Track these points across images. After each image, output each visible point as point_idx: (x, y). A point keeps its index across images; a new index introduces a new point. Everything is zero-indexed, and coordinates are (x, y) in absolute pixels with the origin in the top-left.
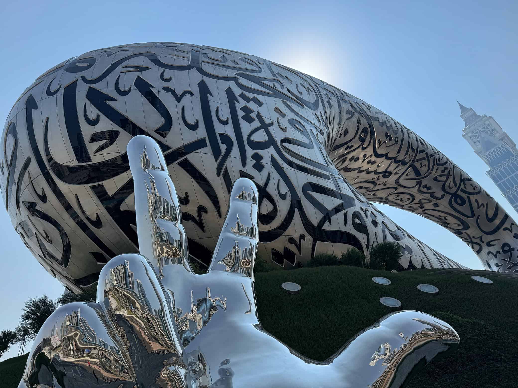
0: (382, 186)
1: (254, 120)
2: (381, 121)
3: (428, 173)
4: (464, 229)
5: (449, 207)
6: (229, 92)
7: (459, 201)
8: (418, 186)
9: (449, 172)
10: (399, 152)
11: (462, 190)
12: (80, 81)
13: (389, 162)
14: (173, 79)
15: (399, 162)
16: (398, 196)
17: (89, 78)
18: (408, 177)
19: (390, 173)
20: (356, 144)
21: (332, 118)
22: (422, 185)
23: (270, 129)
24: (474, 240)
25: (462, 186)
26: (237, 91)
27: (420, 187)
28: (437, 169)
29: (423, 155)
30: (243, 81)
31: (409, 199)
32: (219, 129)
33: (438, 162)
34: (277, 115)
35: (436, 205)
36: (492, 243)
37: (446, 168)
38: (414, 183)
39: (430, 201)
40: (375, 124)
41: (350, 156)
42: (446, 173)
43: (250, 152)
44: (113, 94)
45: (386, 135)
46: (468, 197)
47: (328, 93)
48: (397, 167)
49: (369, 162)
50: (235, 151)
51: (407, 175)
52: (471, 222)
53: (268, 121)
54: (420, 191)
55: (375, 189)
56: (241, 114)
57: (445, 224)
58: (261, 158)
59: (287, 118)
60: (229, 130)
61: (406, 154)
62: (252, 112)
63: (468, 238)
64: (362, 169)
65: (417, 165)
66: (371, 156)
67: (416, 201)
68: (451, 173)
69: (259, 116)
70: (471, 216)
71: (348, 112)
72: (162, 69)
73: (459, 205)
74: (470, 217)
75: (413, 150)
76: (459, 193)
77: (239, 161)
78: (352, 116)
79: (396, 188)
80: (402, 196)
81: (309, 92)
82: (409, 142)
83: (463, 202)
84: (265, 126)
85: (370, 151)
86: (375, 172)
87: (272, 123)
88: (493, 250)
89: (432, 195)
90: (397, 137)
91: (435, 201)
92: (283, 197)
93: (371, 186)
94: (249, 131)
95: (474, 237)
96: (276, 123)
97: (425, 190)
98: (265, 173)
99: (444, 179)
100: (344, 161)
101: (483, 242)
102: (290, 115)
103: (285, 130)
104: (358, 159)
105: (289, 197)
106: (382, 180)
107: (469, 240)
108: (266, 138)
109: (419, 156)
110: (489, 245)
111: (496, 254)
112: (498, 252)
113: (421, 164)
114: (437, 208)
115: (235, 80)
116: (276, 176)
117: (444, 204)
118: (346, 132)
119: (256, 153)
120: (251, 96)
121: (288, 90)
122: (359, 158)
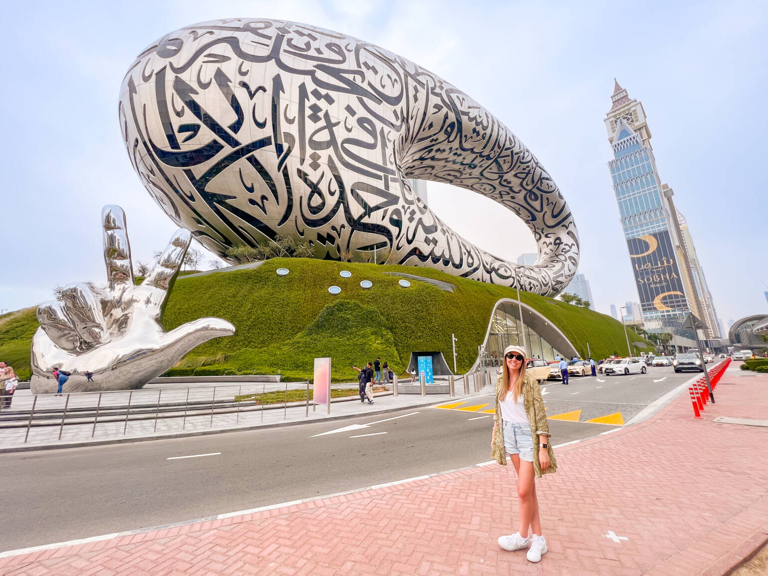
0: (467, 176)
1: (320, 119)
2: (472, 116)
3: (509, 170)
4: (532, 220)
5: (523, 200)
6: (302, 88)
7: (533, 197)
8: (499, 180)
9: (530, 171)
10: (484, 148)
11: (538, 188)
12: (168, 70)
13: (475, 155)
14: (249, 72)
15: (484, 156)
16: (482, 185)
17: (176, 66)
18: (491, 171)
19: (475, 167)
20: (442, 136)
21: (415, 113)
22: (504, 179)
23: (334, 128)
24: (537, 230)
25: (539, 185)
26: (311, 86)
27: (501, 180)
28: (519, 166)
29: (509, 152)
30: (321, 75)
31: (491, 190)
32: (284, 127)
33: (522, 160)
34: (347, 114)
35: (513, 198)
36: (549, 236)
37: (528, 167)
38: (496, 176)
39: (509, 194)
40: (464, 118)
41: (435, 148)
42: (526, 171)
43: (309, 151)
44: (195, 86)
45: (474, 130)
46: (542, 195)
47: (418, 86)
48: (481, 161)
49: (455, 154)
50: (296, 151)
51: (490, 169)
52: (539, 216)
53: (333, 121)
54: (500, 183)
55: (461, 177)
56: (308, 112)
57: (518, 214)
58: (319, 157)
59: (356, 117)
60: (294, 130)
61: (492, 150)
62: (321, 110)
63: (533, 228)
64: (448, 160)
65: (501, 160)
66: (457, 149)
67: (497, 192)
68: (532, 171)
69: (327, 115)
70: (539, 209)
71: (436, 106)
72: (241, 60)
73: (533, 200)
74: (539, 212)
75: (499, 147)
76: (535, 190)
77: (298, 160)
78: (439, 110)
79: (481, 179)
80: (485, 186)
81: (393, 85)
82: (497, 140)
83: (536, 199)
84: (330, 126)
85: (456, 144)
86: (462, 164)
87: (339, 123)
88: (548, 240)
89: (511, 189)
90: (485, 134)
91: (512, 194)
92: (332, 194)
93: (458, 174)
94: (313, 131)
95: (538, 228)
96: (342, 123)
97: (505, 183)
98: (319, 173)
99: (523, 176)
100: (430, 151)
101: (543, 233)
102: (362, 113)
103: (349, 130)
104: (444, 150)
105: (337, 195)
106: (468, 170)
107: (534, 230)
108: (329, 138)
109: (504, 153)
110: (546, 236)
111: (549, 245)
112: (551, 243)
113: (505, 160)
114: (512, 200)
115: (311, 73)
116: (329, 175)
117: (520, 197)
118: (431, 126)
119: (315, 152)
120: (323, 92)
121: (370, 84)
122: (446, 149)
